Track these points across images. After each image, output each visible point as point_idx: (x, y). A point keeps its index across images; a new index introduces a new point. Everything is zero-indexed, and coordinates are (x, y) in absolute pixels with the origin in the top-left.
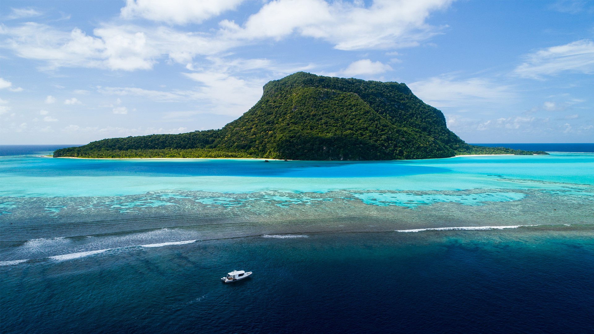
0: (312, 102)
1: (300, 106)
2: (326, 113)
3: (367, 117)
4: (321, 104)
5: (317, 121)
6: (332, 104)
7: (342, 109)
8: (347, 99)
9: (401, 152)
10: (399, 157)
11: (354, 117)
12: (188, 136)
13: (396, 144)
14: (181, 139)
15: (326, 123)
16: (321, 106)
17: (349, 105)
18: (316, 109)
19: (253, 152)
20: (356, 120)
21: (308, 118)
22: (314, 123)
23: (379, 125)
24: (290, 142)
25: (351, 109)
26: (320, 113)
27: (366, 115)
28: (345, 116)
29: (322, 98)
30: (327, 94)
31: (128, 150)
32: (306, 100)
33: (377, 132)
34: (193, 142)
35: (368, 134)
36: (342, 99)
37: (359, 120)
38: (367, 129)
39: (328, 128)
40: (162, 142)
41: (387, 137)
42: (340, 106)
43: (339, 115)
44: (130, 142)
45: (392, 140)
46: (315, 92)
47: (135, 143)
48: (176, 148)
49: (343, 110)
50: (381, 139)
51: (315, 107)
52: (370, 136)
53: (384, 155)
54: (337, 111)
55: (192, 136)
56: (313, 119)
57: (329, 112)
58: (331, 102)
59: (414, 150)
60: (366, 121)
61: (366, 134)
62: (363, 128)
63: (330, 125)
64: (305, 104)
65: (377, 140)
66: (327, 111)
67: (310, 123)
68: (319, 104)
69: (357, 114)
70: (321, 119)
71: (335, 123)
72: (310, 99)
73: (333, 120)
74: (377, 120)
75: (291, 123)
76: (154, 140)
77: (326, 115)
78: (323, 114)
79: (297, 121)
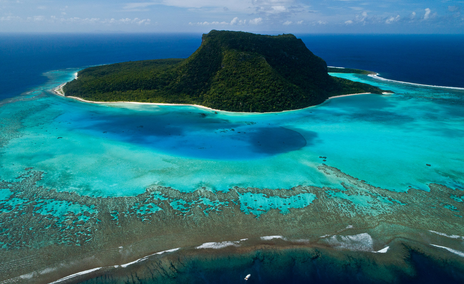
0: (234, 63)
1: (227, 65)
2: (243, 73)
3: (269, 77)
4: (240, 65)
5: (237, 79)
6: (247, 65)
7: (253, 69)
8: (257, 61)
9: (289, 104)
10: (288, 108)
11: (261, 77)
12: (152, 80)
13: (287, 99)
14: (147, 82)
15: (243, 81)
16: (240, 66)
17: (259, 67)
18: (237, 69)
19: (195, 99)
20: (262, 79)
21: (231, 76)
22: (235, 80)
23: (277, 84)
24: (219, 97)
25: (259, 70)
26: (240, 72)
27: (269, 76)
28: (256, 75)
29: (241, 60)
30: (244, 57)
31: (113, 91)
32: (230, 61)
33: (275, 90)
34: (155, 84)
35: (269, 92)
36: (255, 61)
37: (264, 79)
38: (268, 87)
39: (244, 85)
40: (135, 85)
41: (281, 94)
42: (253, 67)
43: (252, 75)
44: (114, 85)
45: (284, 96)
46: (236, 55)
47: (117, 86)
48: (144, 89)
49: (255, 71)
50: (277, 96)
51: (236, 67)
52: (270, 94)
53: (277, 108)
54: (251, 71)
55: (155, 80)
56: (234, 77)
57: (245, 72)
58: (247, 63)
59: (298, 102)
60: (268, 80)
61: (268, 92)
62: (267, 87)
63: (245, 83)
64: (229, 64)
65: (275, 96)
66: (244, 70)
67: (233, 80)
68: (239, 65)
69: (263, 75)
70: (240, 77)
71: (248, 82)
72: (233, 60)
73: (247, 79)
74: (276, 80)
75: (220, 79)
76: (130, 83)
77: (243, 74)
78: (241, 73)
79: (224, 78)
